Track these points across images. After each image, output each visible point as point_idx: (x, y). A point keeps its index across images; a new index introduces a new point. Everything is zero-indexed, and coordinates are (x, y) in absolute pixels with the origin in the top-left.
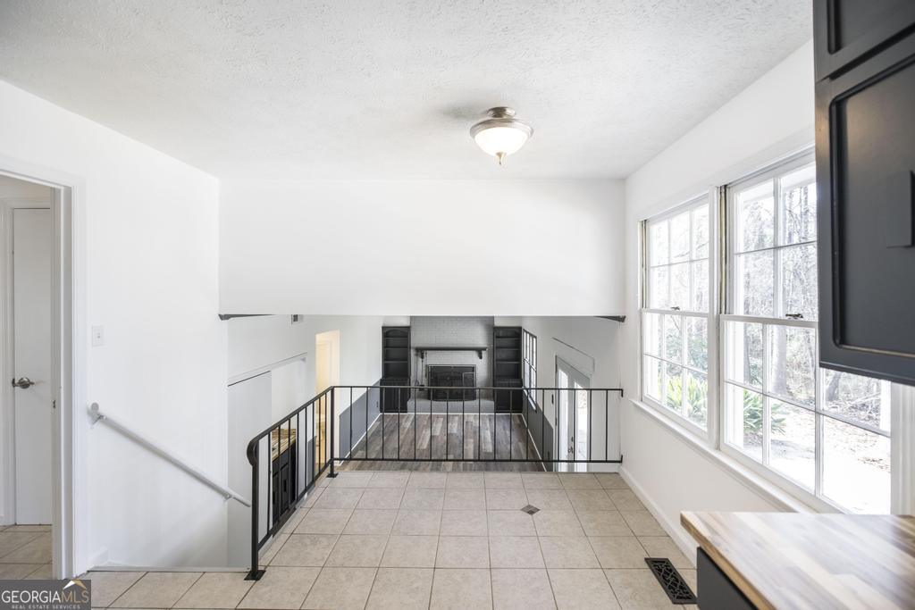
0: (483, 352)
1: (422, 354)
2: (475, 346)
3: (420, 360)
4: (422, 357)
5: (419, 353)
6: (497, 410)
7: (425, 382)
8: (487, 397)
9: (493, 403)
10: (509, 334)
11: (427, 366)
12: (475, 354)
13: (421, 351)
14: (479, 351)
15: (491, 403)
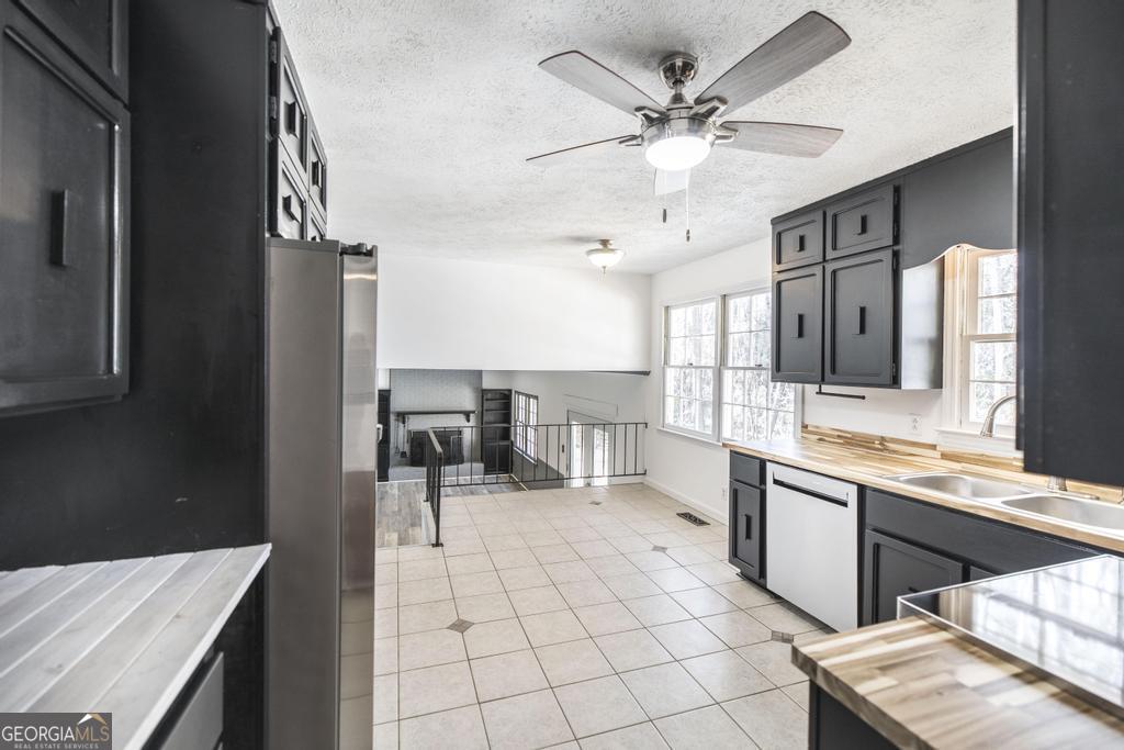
0: (471, 415)
1: (404, 418)
2: (463, 409)
3: (401, 425)
4: (404, 423)
5: (401, 418)
6: (487, 471)
7: (407, 448)
8: (476, 461)
9: (482, 465)
10: (498, 396)
11: (409, 432)
12: (462, 417)
13: (402, 416)
14: (467, 414)
15: (480, 466)
